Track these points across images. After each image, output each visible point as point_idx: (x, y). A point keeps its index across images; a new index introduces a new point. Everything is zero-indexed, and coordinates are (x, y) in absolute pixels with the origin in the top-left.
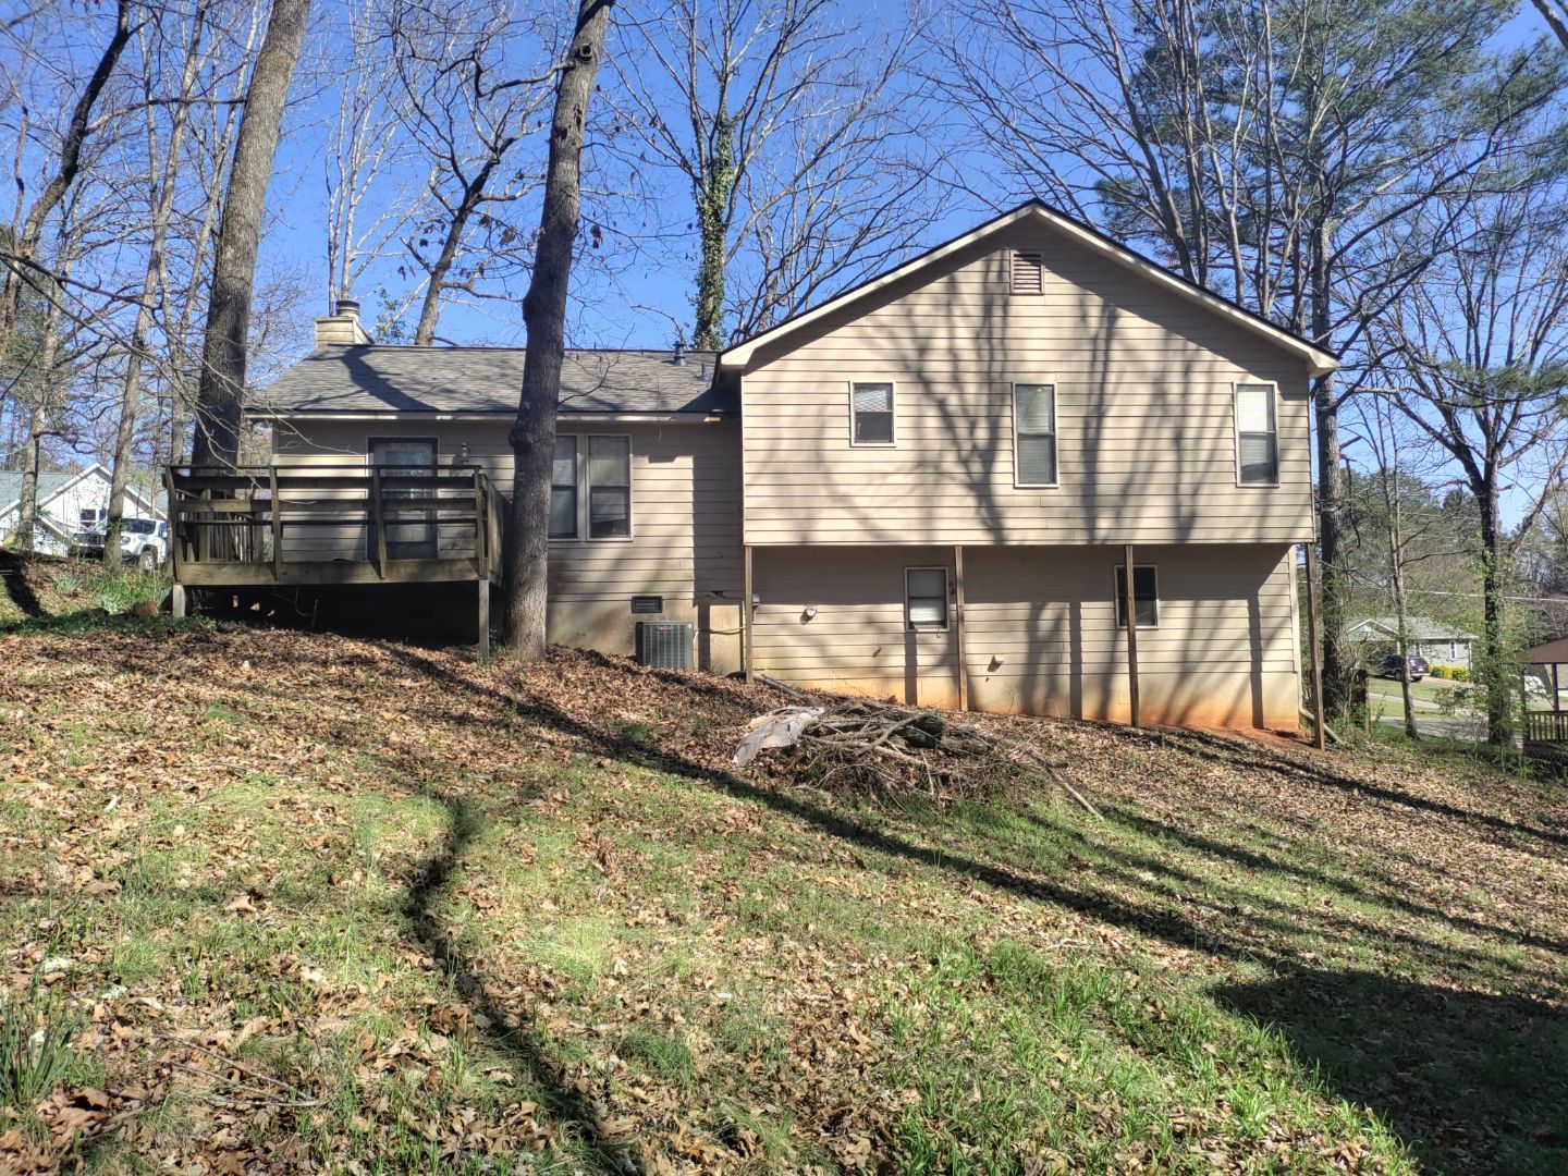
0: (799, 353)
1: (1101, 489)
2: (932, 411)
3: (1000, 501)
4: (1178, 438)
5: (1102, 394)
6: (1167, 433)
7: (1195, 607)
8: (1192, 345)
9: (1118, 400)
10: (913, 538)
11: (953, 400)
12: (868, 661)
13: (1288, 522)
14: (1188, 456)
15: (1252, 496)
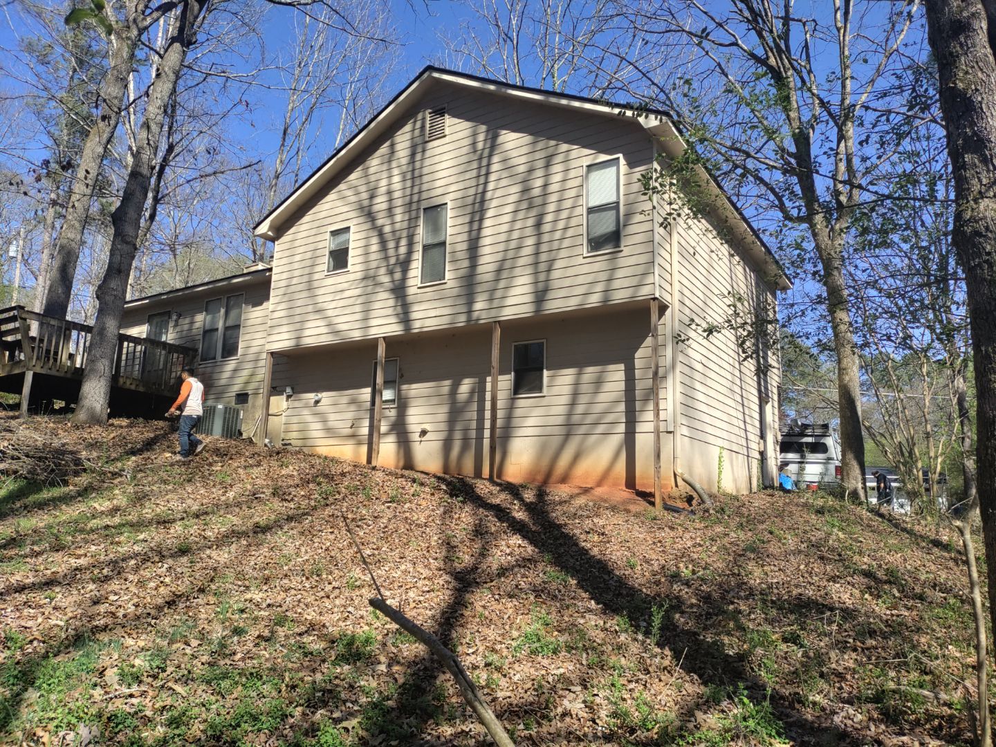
0: (306, 219)
1: (479, 278)
2: (375, 240)
3: (410, 299)
4: (538, 225)
5: (483, 201)
6: (530, 222)
7: (579, 374)
8: (553, 143)
9: (494, 203)
10: (357, 335)
11: (387, 229)
12: (348, 431)
13: (634, 281)
14: (546, 238)
15: (600, 264)
